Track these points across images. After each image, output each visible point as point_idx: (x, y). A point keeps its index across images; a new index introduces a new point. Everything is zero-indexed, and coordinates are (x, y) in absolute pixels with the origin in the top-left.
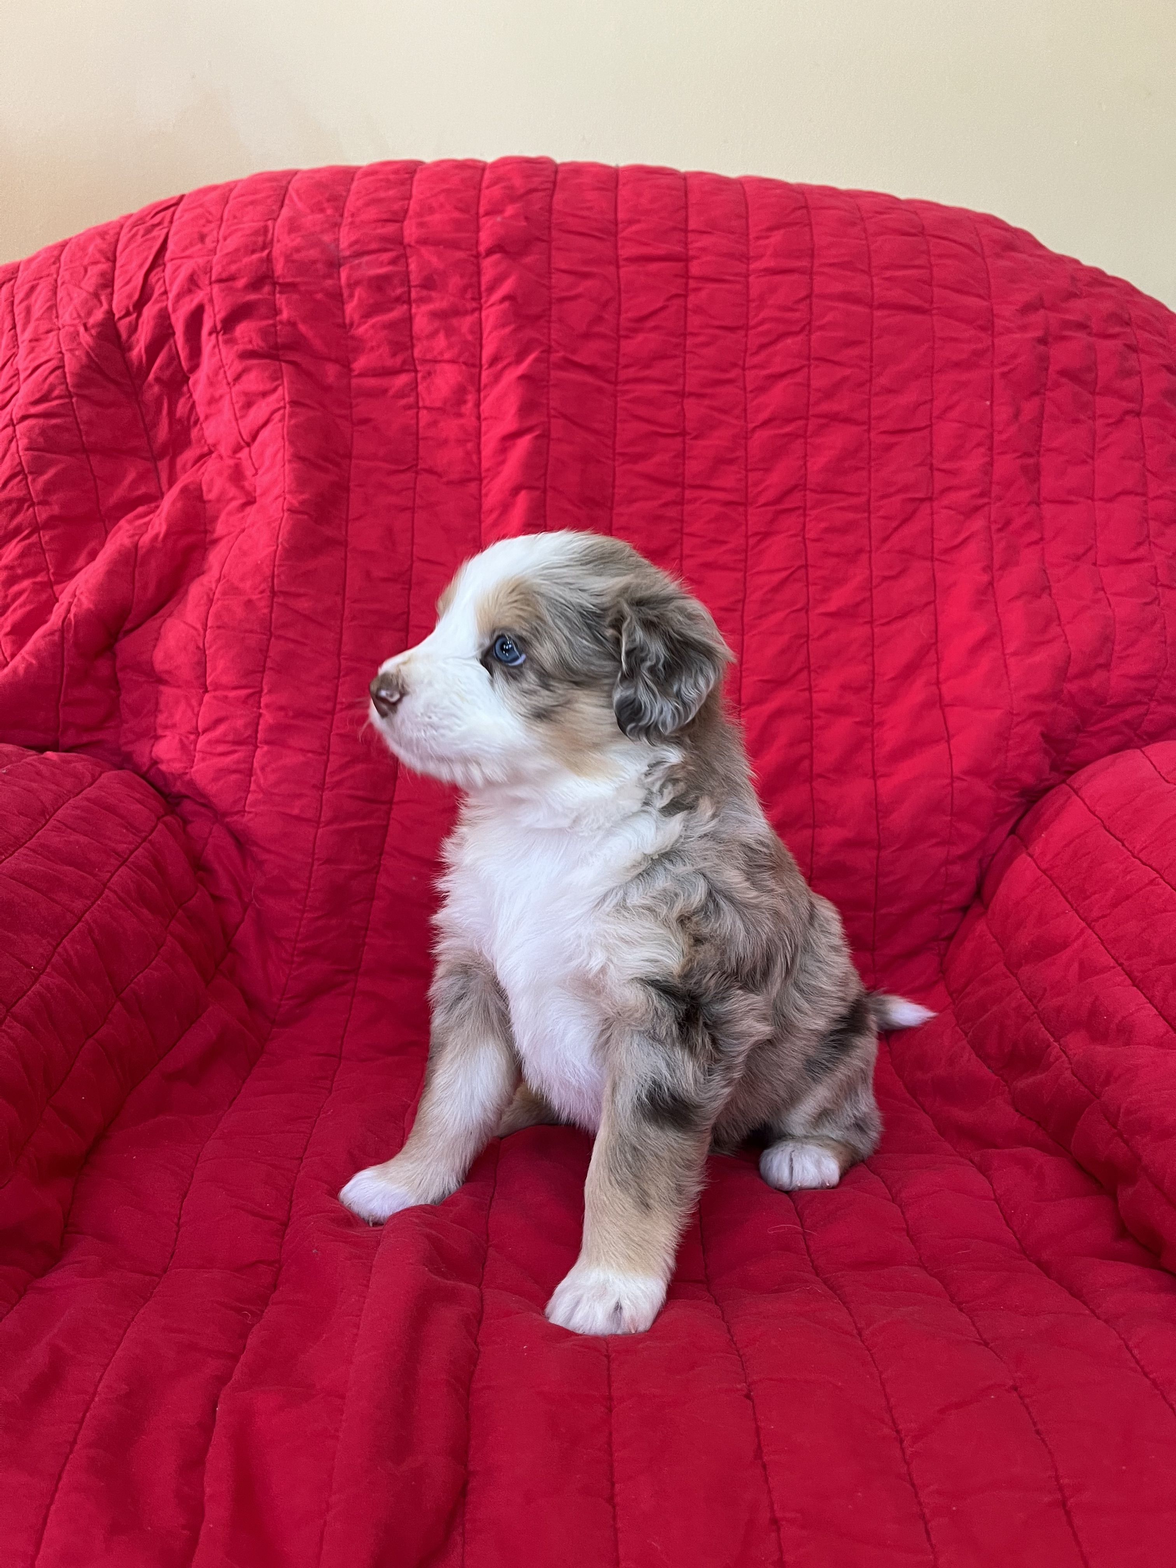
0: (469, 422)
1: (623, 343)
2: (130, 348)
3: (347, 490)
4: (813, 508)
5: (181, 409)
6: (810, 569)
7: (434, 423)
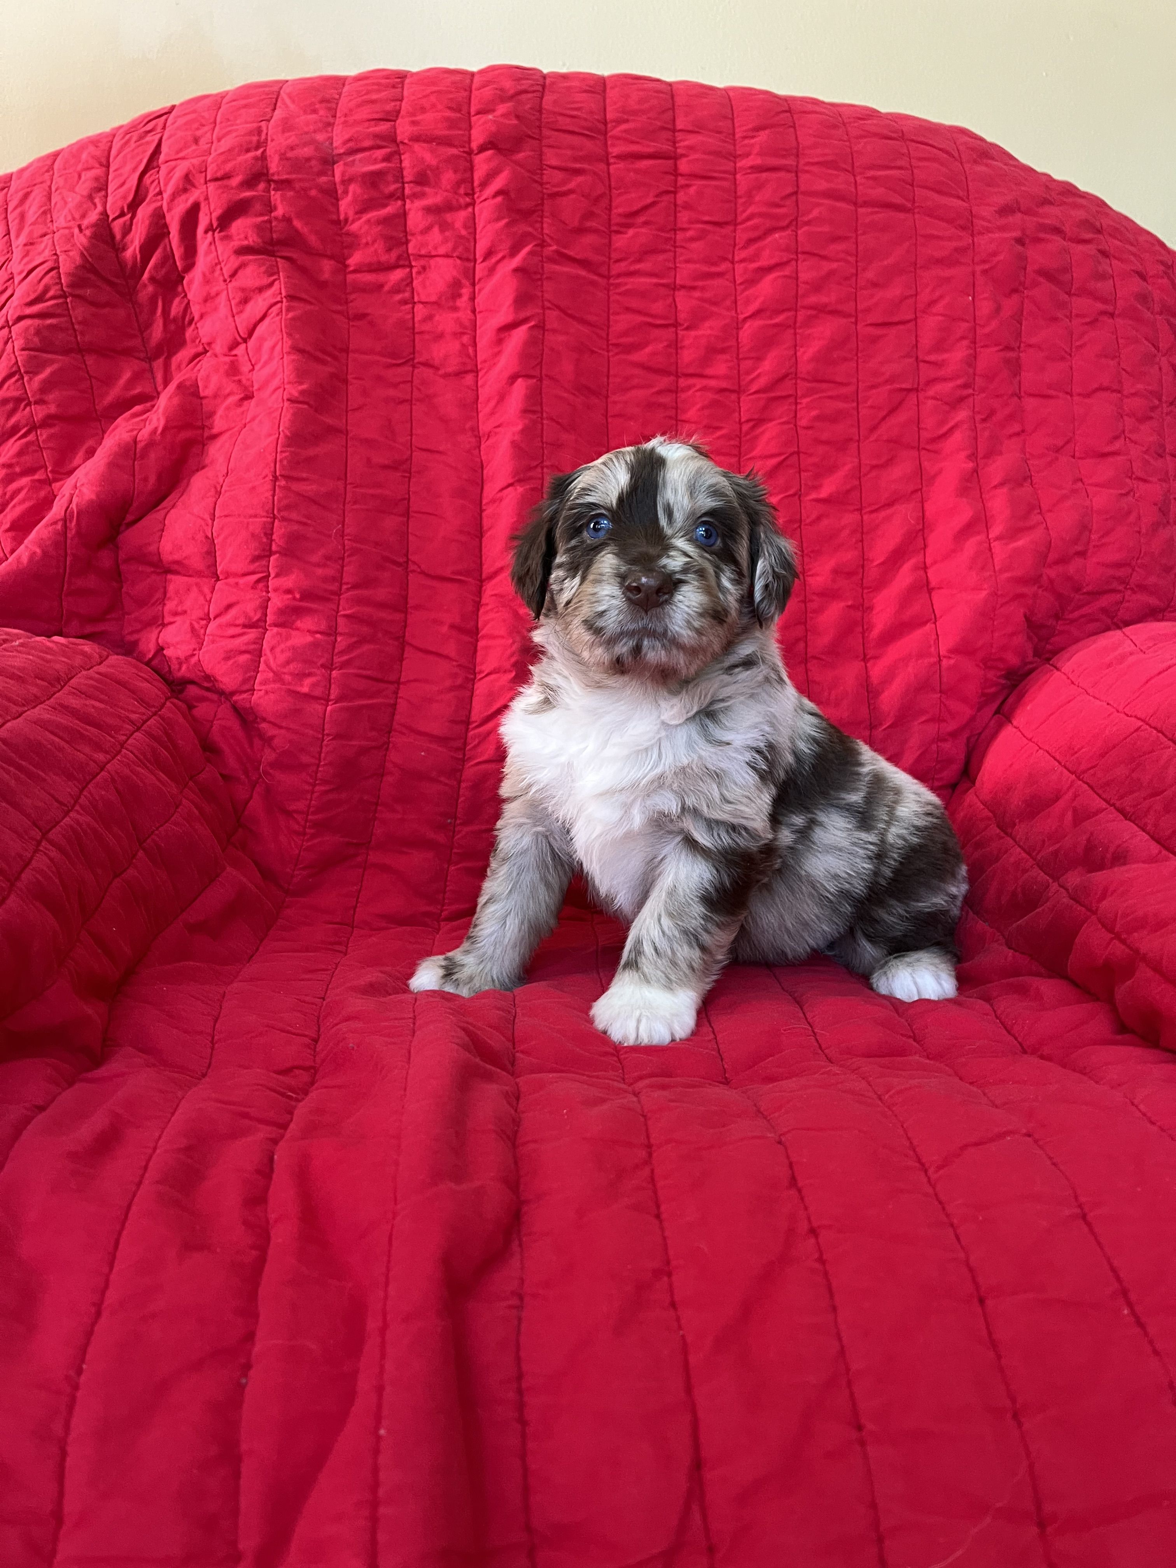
0: (464, 315)
1: (615, 237)
2: (124, 249)
3: (346, 382)
4: (804, 396)
5: (176, 309)
6: (801, 455)
7: (430, 318)
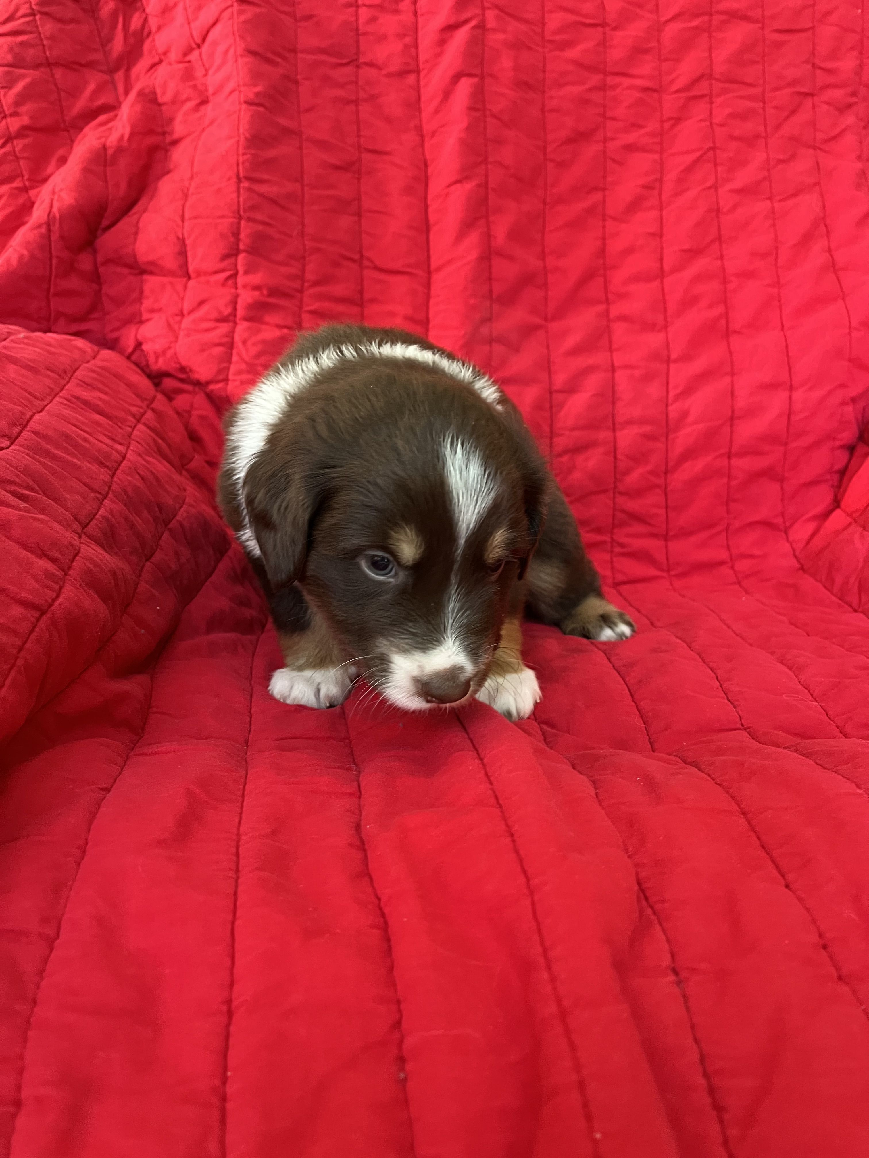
0: (407, 17)
3: (296, 82)
4: (719, 95)
5: (135, 24)
6: (718, 151)
7: (373, 19)
